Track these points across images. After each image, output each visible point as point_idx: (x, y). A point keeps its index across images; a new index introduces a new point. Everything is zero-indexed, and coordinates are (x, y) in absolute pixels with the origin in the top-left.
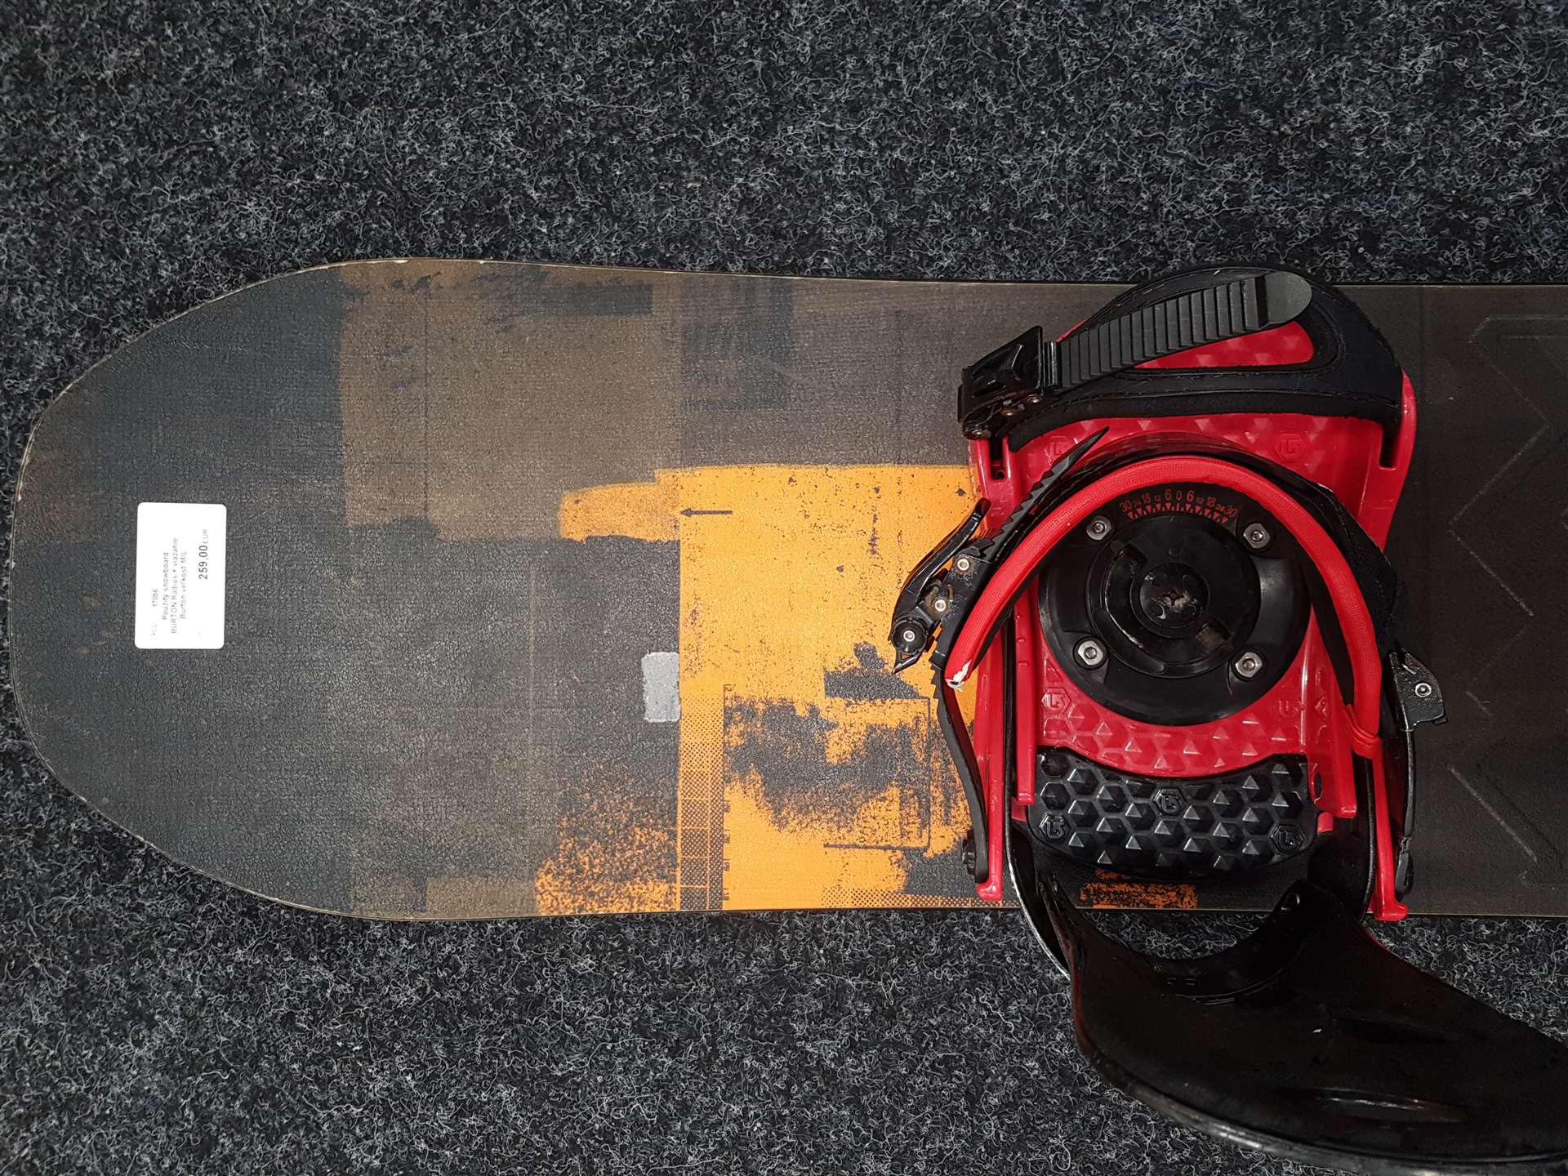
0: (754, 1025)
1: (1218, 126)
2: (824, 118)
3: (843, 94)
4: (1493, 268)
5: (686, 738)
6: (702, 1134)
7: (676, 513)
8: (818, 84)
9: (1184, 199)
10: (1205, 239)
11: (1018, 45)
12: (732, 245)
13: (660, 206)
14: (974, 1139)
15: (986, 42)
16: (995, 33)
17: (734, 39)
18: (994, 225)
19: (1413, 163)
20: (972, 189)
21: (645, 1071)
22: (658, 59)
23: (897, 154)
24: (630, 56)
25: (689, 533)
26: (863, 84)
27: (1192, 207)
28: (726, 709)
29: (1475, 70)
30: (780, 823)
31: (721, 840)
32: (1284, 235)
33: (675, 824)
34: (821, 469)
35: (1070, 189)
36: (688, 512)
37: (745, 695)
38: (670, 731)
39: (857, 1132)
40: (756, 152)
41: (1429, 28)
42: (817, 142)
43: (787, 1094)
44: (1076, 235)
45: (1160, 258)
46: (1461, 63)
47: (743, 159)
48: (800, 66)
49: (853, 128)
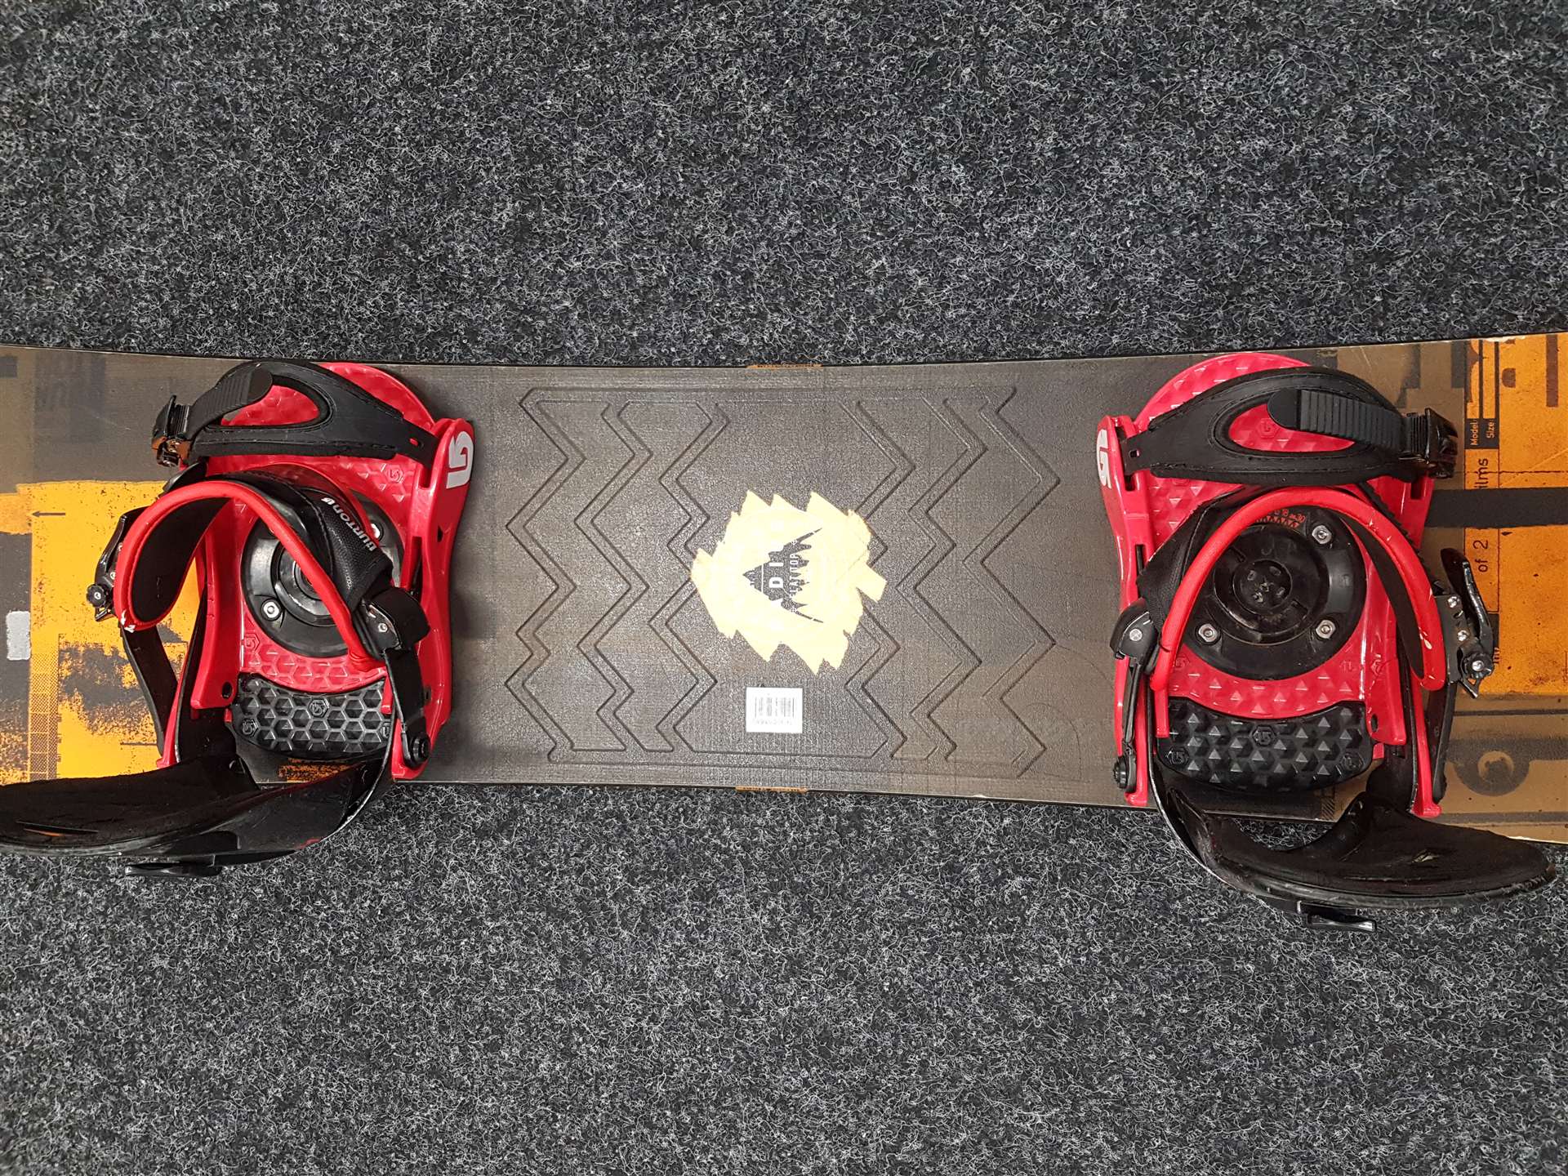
0: (84, 868)
1: (380, 255)
2: (133, 243)
3: (145, 227)
4: (547, 354)
5: (35, 670)
6: (50, 943)
7: (30, 514)
8: (130, 220)
9: (358, 304)
10: (372, 331)
11: (256, 197)
12: (73, 329)
13: (29, 302)
14: (222, 942)
15: (236, 194)
16: (241, 187)
17: (78, 188)
18: (240, 319)
19: (499, 283)
20: (226, 295)
21: (14, 901)
22: (30, 200)
23: (179, 269)
24: (12, 198)
25: (40, 530)
26: (158, 221)
27: (362, 309)
28: (60, 651)
29: (539, 219)
30: (93, 728)
31: (56, 740)
32: (420, 330)
33: (26, 730)
34: (121, 484)
35: (287, 295)
36: (37, 514)
37: (72, 641)
38: (24, 665)
39: (148, 940)
40: (90, 266)
41: (512, 191)
42: (129, 259)
43: (104, 914)
44: (291, 328)
45: (343, 343)
46: (530, 216)
47: (83, 269)
48: (119, 208)
49: (152, 249)
